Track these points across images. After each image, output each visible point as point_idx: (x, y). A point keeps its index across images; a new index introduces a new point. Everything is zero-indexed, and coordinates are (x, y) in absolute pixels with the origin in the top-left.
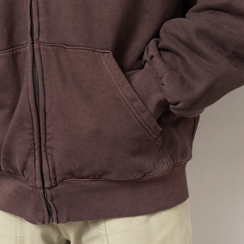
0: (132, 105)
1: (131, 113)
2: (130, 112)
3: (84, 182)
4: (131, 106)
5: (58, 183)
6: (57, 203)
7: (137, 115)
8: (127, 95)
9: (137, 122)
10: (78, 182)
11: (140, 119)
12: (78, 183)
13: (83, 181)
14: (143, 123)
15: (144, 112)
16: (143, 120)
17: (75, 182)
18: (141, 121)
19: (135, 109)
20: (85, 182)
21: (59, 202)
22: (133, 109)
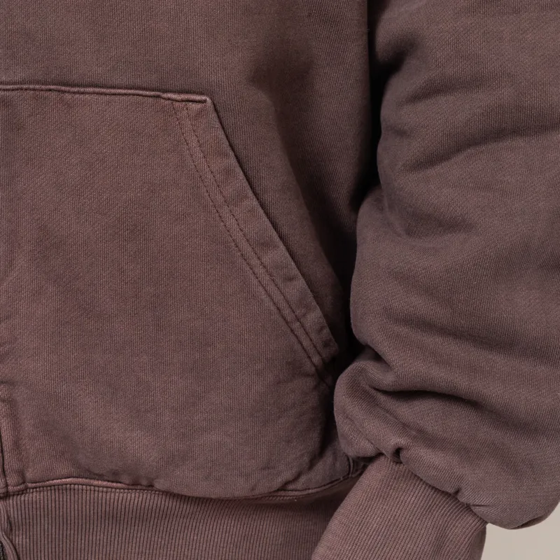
0: (259, 258)
1: (255, 282)
2: (252, 277)
3: (105, 489)
4: (255, 262)
5: (30, 485)
6: (24, 541)
7: (271, 288)
8: (246, 230)
9: (273, 308)
10: (88, 488)
11: (278, 297)
12: (88, 492)
13: (103, 487)
14: (287, 312)
15: (291, 279)
16: (288, 302)
17: (80, 486)
18: (283, 305)
19: (267, 271)
20: (110, 489)
21: (28, 540)
22: (260, 270)
